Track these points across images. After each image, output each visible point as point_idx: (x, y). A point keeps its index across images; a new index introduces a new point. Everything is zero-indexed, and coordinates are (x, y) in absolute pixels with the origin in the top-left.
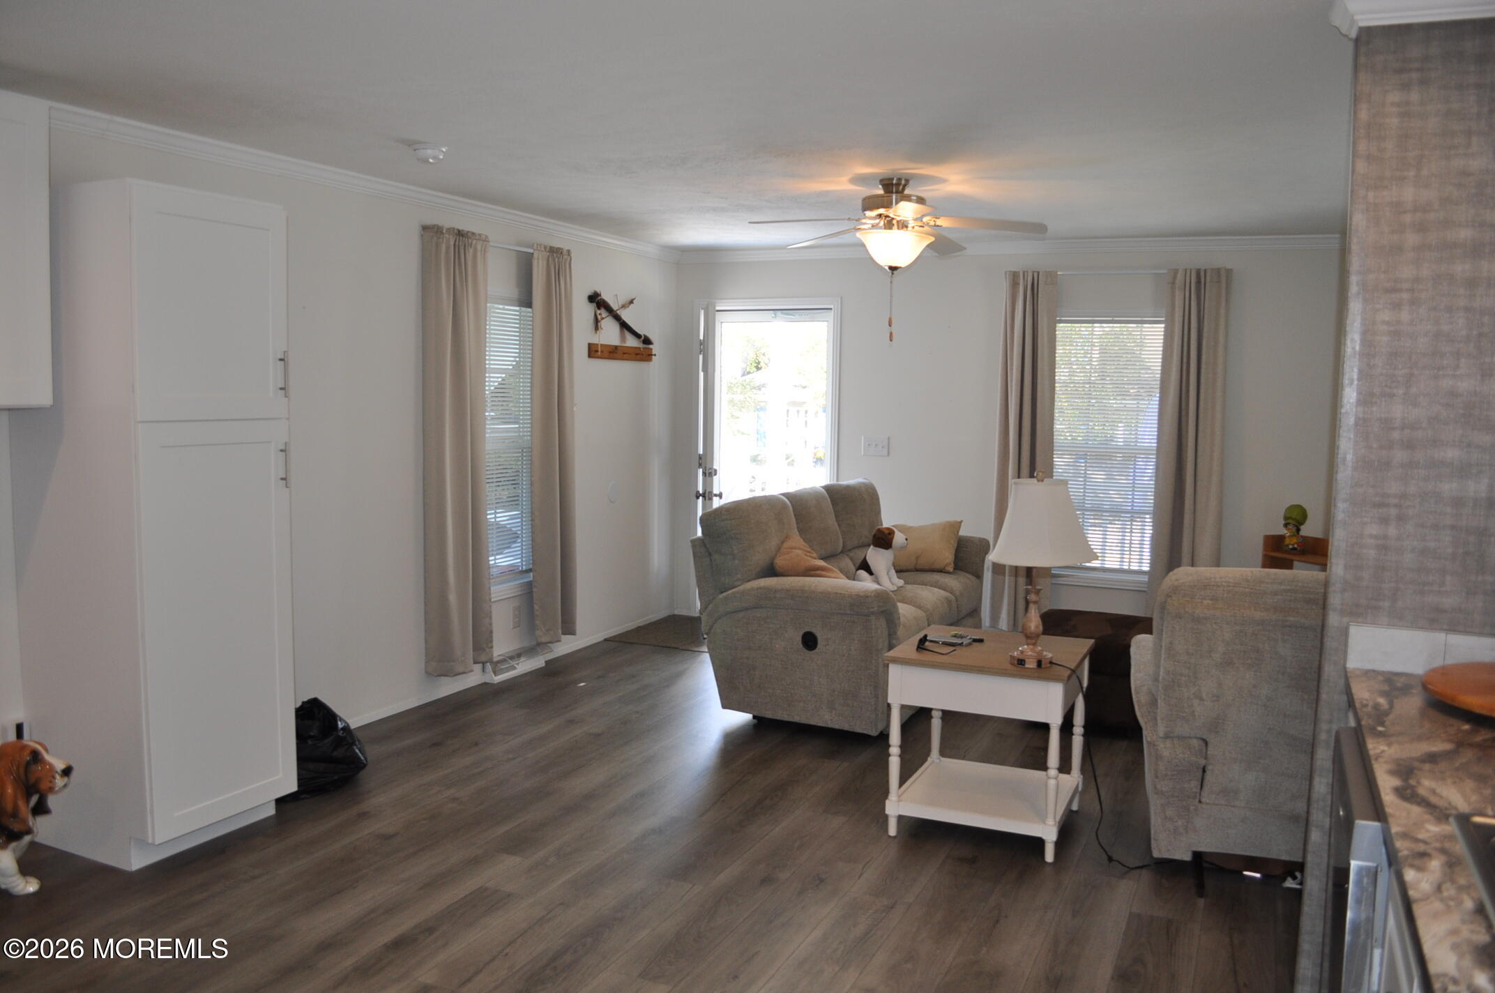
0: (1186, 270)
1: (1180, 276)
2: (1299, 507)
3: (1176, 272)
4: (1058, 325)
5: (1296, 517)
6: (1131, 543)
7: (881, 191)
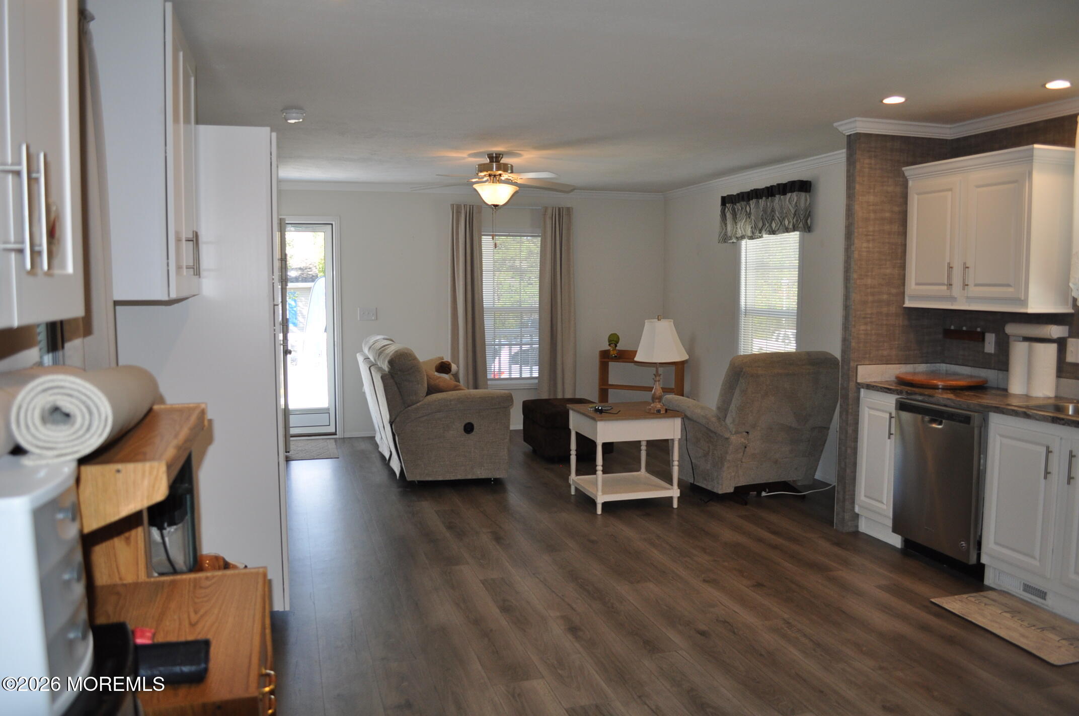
0: (553, 208)
1: (549, 211)
2: (616, 334)
3: (546, 209)
4: (483, 237)
5: (614, 340)
6: (494, 367)
7: (488, 161)
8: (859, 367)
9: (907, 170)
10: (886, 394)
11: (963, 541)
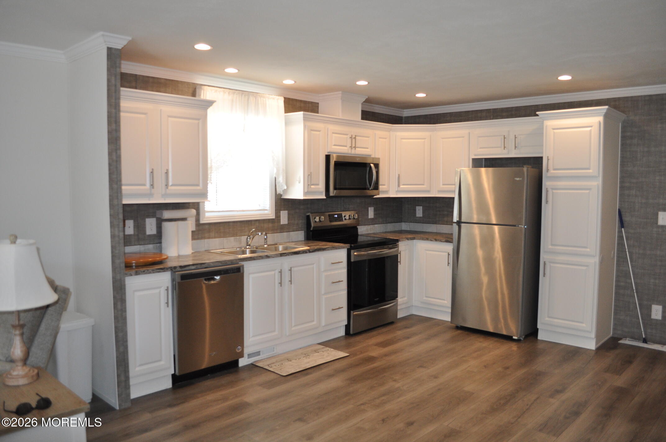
11: (239, 346)
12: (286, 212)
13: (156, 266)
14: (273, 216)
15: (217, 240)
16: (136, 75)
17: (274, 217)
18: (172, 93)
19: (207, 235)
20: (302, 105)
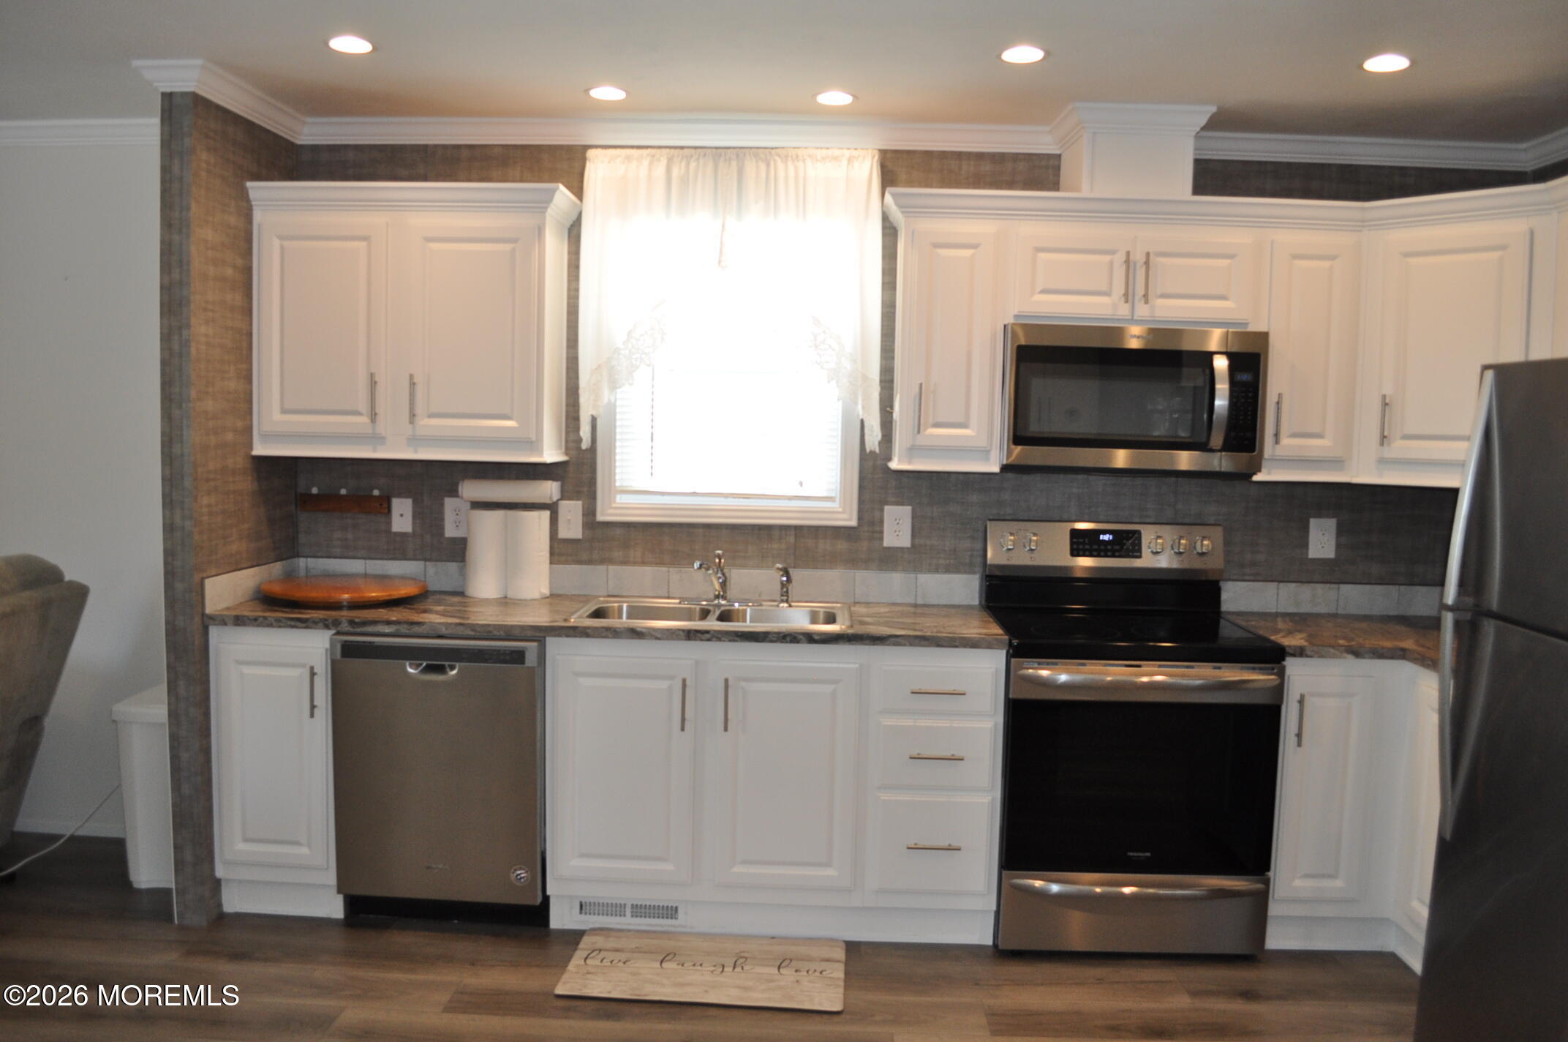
8: (207, 582)
9: (253, 188)
10: (295, 630)
11: (521, 869)
12: (907, 510)
13: (314, 612)
14: (850, 520)
15: (648, 570)
16: (426, 146)
17: (854, 523)
18: (521, 181)
19: (617, 554)
20: (986, 167)
